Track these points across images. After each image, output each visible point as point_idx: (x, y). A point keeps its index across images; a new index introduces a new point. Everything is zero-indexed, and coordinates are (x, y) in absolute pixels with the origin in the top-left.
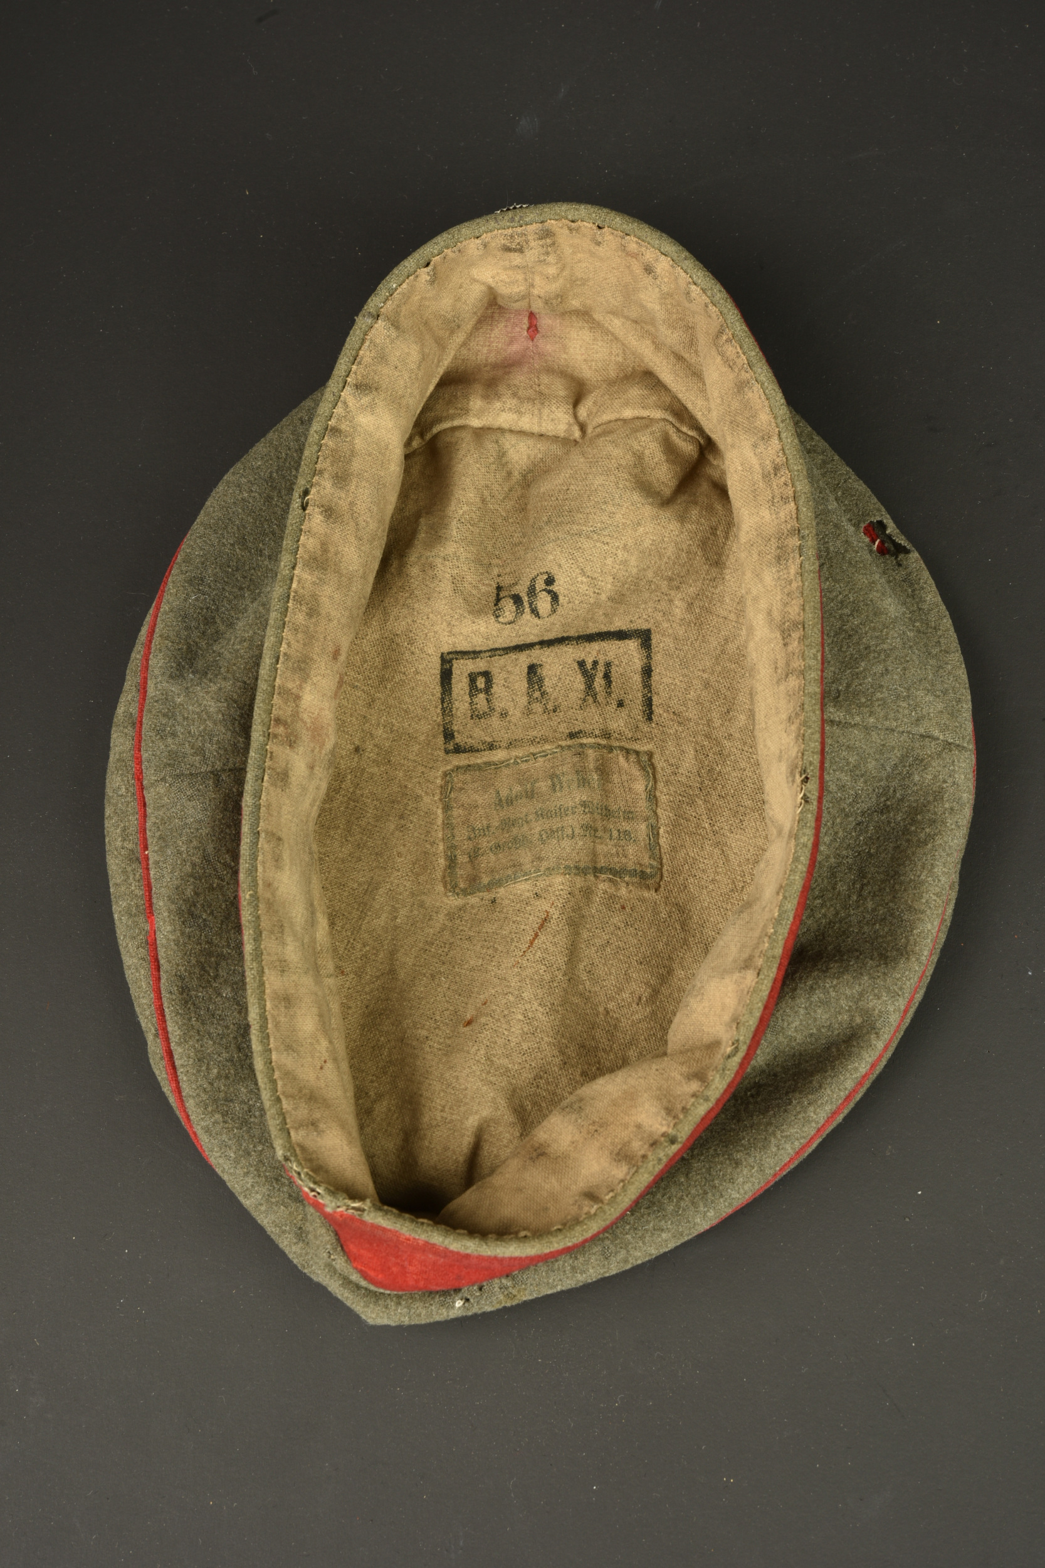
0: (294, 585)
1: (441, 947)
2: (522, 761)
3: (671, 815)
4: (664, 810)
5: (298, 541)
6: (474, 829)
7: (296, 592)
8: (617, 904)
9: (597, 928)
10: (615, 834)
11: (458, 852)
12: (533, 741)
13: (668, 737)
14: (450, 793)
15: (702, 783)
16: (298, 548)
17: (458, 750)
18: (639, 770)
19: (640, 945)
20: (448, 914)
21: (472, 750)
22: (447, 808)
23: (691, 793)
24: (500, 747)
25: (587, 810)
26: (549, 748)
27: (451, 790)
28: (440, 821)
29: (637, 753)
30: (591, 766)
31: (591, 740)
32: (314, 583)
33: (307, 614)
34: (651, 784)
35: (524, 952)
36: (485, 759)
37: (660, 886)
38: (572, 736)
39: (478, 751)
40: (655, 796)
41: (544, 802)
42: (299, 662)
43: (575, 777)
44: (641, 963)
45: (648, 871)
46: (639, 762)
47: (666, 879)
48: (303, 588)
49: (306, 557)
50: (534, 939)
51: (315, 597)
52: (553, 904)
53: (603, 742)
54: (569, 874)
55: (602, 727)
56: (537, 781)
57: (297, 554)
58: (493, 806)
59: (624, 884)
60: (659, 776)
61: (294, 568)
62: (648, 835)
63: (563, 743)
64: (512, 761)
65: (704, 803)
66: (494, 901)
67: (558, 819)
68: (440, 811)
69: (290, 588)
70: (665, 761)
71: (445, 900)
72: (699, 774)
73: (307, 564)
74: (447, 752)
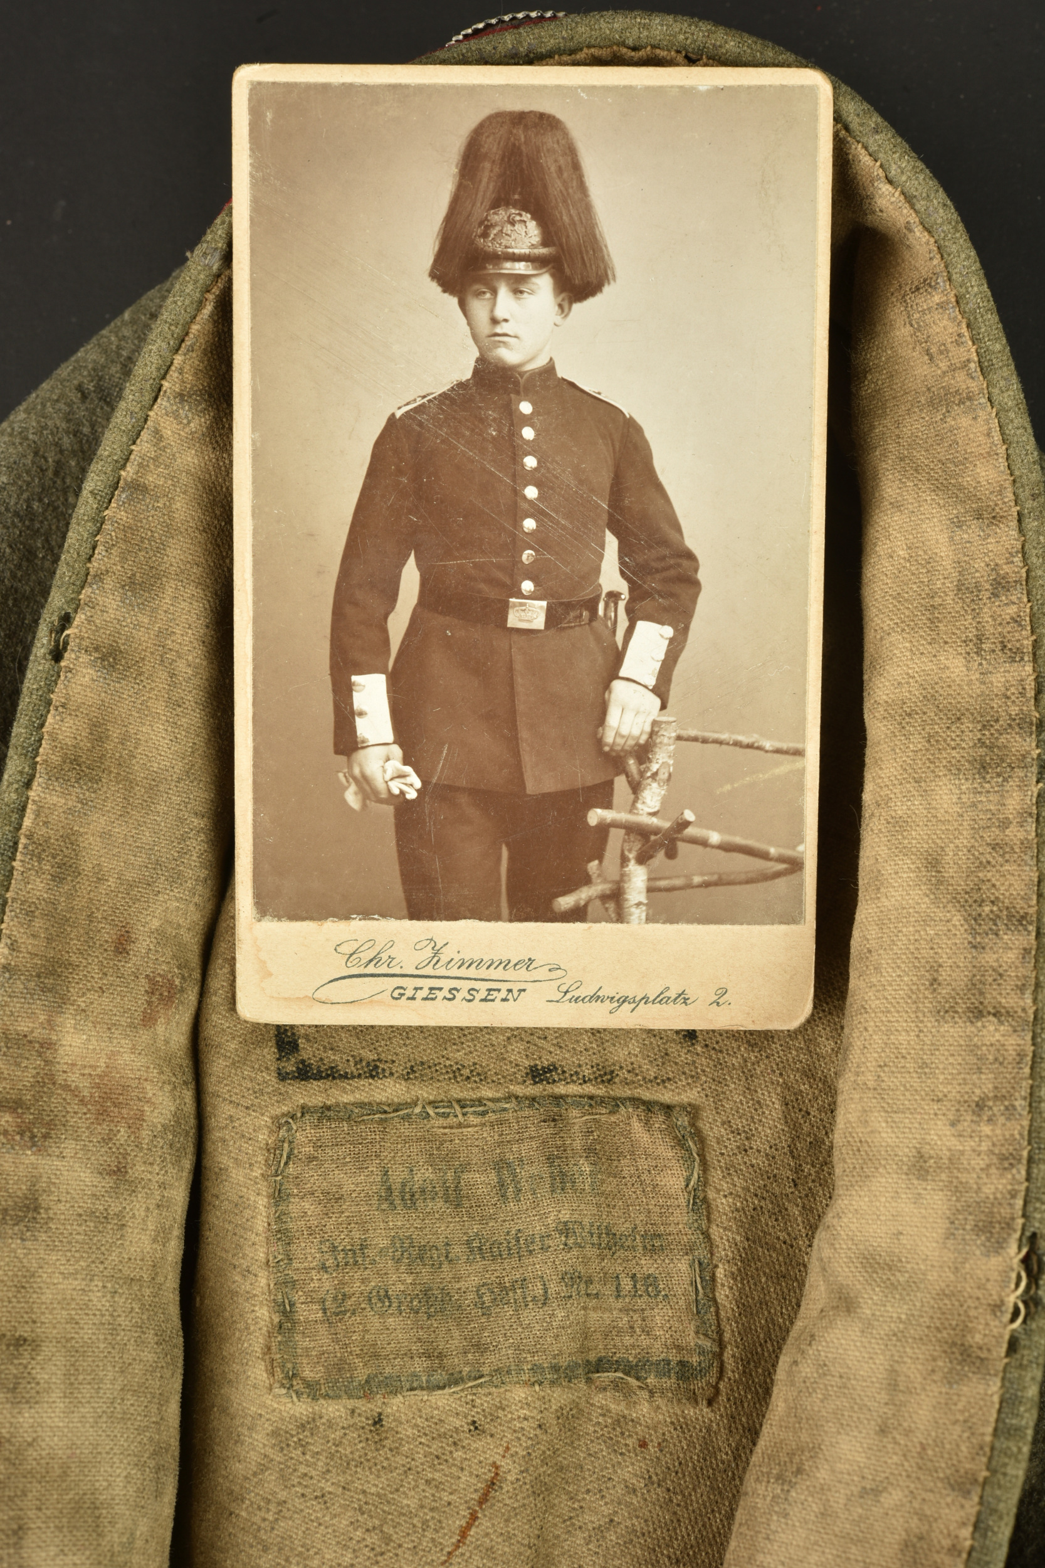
0: (27, 822)
1: (259, 1509)
2: (437, 1114)
3: (738, 1238)
4: (725, 1229)
5: (42, 725)
6: (334, 1248)
7: (29, 837)
8: (630, 1436)
9: (588, 1491)
10: (627, 1284)
11: (298, 1297)
12: (455, 1074)
13: (729, 1072)
14: (286, 1163)
15: (798, 1170)
16: (40, 740)
17: (304, 1073)
18: (673, 1147)
19: (675, 1524)
20: (275, 1433)
21: (332, 1074)
22: (279, 1196)
23: (777, 1191)
24: (392, 1074)
25: (571, 1242)
26: (490, 1094)
27: (289, 1158)
28: (260, 1224)
29: (668, 1108)
30: (578, 1144)
31: (574, 1089)
32: (70, 811)
33: (54, 877)
34: (696, 1175)
35: (449, 1553)
36: (359, 1096)
37: (717, 1391)
38: (537, 1074)
39: (345, 1077)
40: (705, 1200)
41: (483, 1220)
42: (39, 976)
43: (545, 1171)
44: (678, 1561)
45: (695, 1360)
46: (671, 1129)
47: (730, 1374)
48: (45, 823)
49: (56, 759)
50: (469, 1526)
51: (70, 839)
52: (508, 1448)
53: (600, 1091)
54: (541, 1384)
55: (596, 1059)
56: (465, 1167)
57: (37, 755)
58: (374, 1201)
59: (645, 1394)
60: (711, 1157)
61: (28, 785)
62: (693, 1283)
63: (519, 1090)
64: (417, 1110)
65: (801, 1214)
66: (378, 1421)
67: (514, 1262)
68: (262, 1202)
69: (19, 827)
70: (723, 1123)
71: (268, 1400)
72: (791, 1152)
73: (57, 774)
74: (282, 1076)
